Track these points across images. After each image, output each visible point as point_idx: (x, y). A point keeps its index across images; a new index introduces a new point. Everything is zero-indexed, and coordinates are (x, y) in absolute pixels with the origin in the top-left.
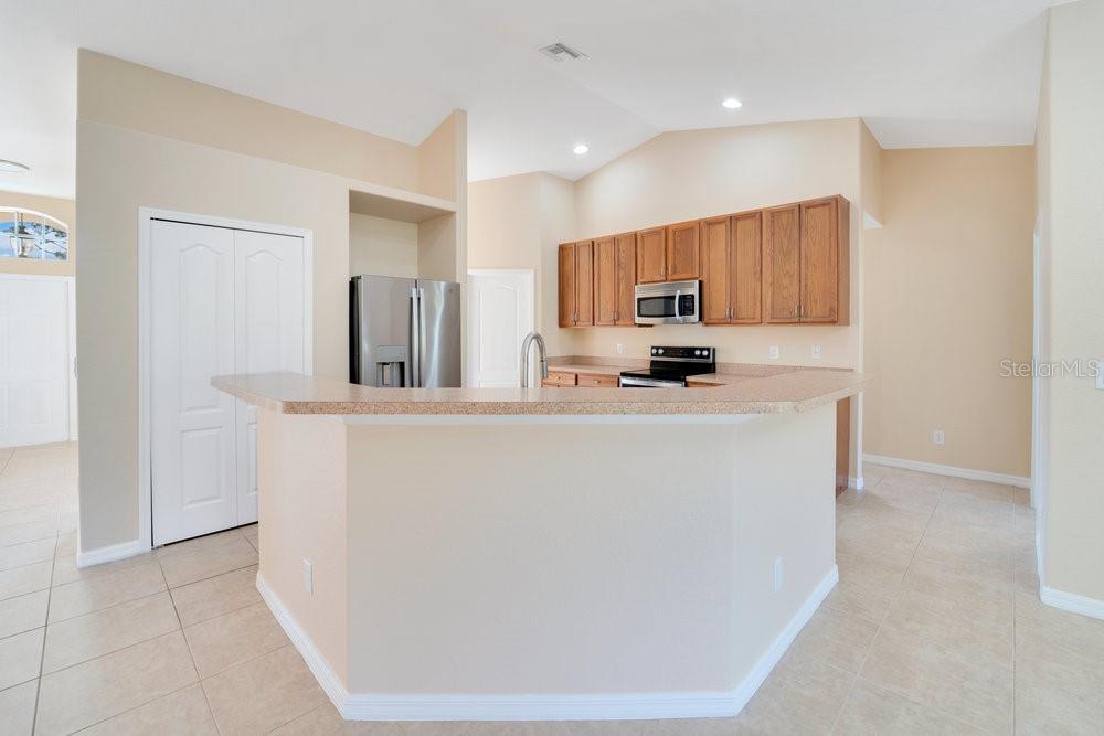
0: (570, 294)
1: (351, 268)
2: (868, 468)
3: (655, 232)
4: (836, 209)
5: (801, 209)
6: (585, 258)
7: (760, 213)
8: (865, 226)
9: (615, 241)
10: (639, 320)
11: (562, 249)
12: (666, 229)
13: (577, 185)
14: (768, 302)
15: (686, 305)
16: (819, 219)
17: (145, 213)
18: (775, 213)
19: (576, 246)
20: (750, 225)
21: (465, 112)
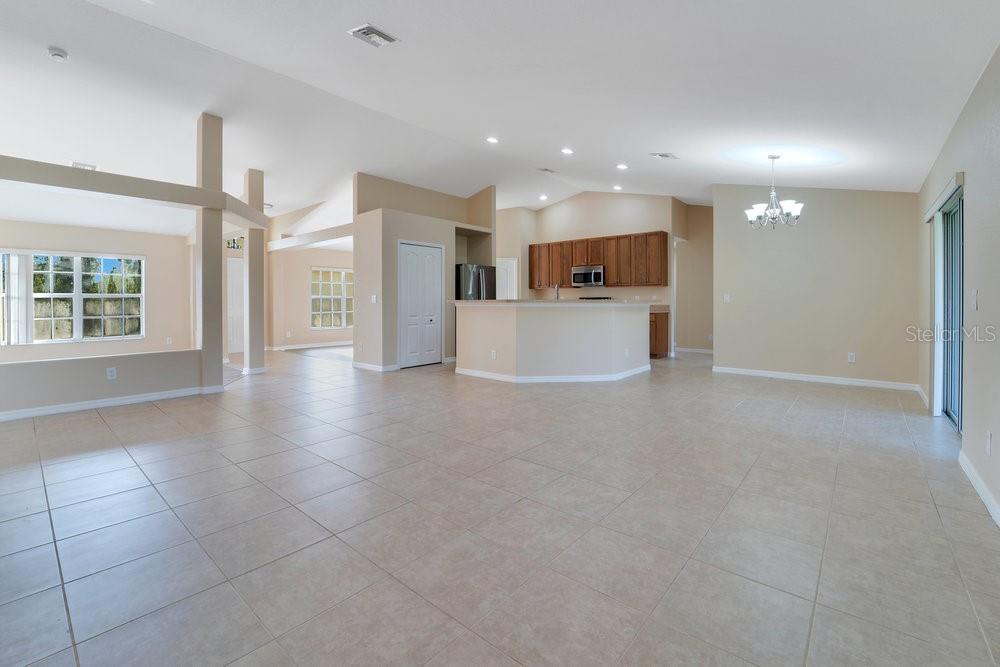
0: (536, 270)
1: (456, 259)
2: (676, 353)
3: (582, 241)
4: (663, 237)
5: (647, 235)
6: (544, 253)
7: (630, 236)
8: (675, 243)
9: (561, 244)
10: (573, 284)
11: (531, 247)
12: (587, 240)
13: (538, 213)
14: (633, 276)
15: (597, 277)
16: (654, 241)
17: (399, 241)
18: (636, 237)
19: (539, 246)
20: (626, 241)
21: (495, 187)
